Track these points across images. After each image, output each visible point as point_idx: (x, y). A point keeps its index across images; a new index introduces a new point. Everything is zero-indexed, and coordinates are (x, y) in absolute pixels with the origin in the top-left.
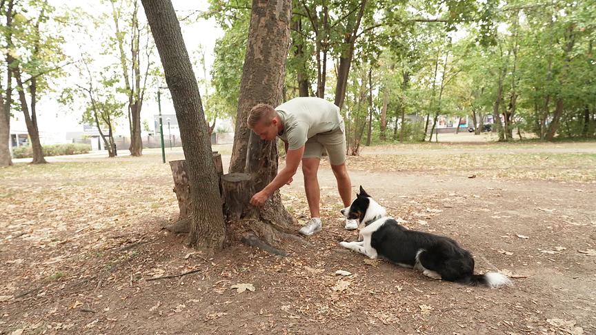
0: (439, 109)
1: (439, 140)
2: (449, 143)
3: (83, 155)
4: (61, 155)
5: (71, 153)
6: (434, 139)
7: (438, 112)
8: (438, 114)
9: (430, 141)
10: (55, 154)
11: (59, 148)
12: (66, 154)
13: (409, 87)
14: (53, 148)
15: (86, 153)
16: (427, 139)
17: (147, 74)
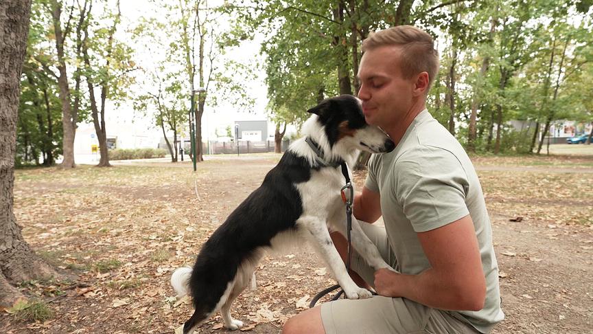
0: (552, 112)
1: (551, 152)
2: (565, 157)
3: (160, 159)
4: (141, 158)
5: (149, 157)
6: (544, 151)
7: (551, 117)
8: (550, 119)
9: (538, 154)
10: (136, 157)
11: (139, 152)
12: (145, 158)
13: (511, 85)
14: (134, 152)
15: (162, 157)
16: (535, 151)
17: (210, 79)
